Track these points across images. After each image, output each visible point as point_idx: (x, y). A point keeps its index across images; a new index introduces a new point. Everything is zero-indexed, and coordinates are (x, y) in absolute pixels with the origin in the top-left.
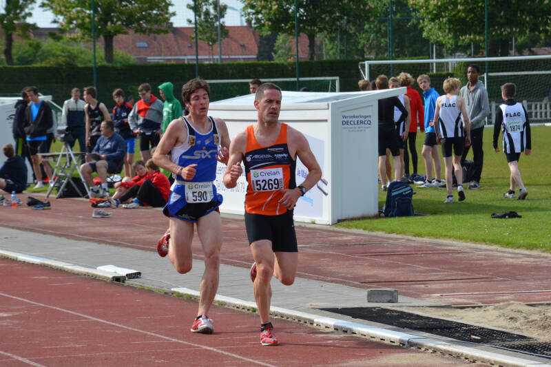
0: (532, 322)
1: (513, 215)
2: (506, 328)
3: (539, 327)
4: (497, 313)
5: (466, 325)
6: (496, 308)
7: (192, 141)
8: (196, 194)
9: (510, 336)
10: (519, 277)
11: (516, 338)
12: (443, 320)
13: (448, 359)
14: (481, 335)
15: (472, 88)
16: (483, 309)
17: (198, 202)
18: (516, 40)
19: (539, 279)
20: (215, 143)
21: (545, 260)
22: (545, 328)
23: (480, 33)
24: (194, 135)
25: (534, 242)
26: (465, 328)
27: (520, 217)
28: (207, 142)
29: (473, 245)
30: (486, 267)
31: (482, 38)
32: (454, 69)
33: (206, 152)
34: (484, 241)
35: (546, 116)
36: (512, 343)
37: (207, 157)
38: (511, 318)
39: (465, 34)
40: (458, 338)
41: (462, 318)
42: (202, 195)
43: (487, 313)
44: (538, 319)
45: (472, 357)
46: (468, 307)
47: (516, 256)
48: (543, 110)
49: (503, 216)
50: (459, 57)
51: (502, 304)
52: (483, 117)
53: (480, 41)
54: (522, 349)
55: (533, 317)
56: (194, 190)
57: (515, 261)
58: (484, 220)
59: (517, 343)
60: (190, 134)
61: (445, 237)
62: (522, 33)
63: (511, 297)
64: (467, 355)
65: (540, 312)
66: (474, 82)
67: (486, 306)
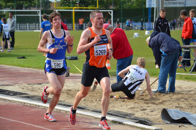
0: (29, 89)
1: (24, 58)
2: (21, 91)
3: (31, 91)
4: (18, 87)
5: (9, 91)
6: (18, 85)
7: (53, 41)
8: (56, 64)
9: (22, 94)
10: (25, 76)
11: (24, 94)
12: (2, 89)
13: (2, 101)
14: (13, 93)
15: (11, 19)
16: (14, 86)
17: (56, 68)
18: (25, 5)
19: (31, 77)
20: (65, 42)
21: (33, 71)
22: (32, 91)
23: (14, 2)
24: (54, 38)
25: (30, 66)
26: (8, 91)
27: (26, 58)
28: (61, 41)
29: (12, 67)
30: (15, 73)
31: (14, 4)
32: (6, 13)
33: (60, 46)
34: (15, 65)
35: (34, 28)
36: (23, 95)
37: (61, 48)
38: (23, 88)
39: (9, 3)
40: (6, 94)
41: (8, 89)
42: (58, 65)
43: (15, 87)
44: (31, 88)
45: (10, 100)
46: (9, 85)
47: (24, 70)
48: (33, 27)
49: (21, 58)
50: (7, 9)
51: (20, 84)
52: (15, 28)
53: (13, 5)
54: (26, 97)
55: (29, 88)
56: (55, 62)
57: (24, 71)
58: (15, 59)
59: (24, 95)
60: (52, 38)
61: (3, 64)
62: (26, 3)
63: (23, 82)
64: (9, 99)
65: (31, 86)
66: (11, 17)
67: (15, 85)
